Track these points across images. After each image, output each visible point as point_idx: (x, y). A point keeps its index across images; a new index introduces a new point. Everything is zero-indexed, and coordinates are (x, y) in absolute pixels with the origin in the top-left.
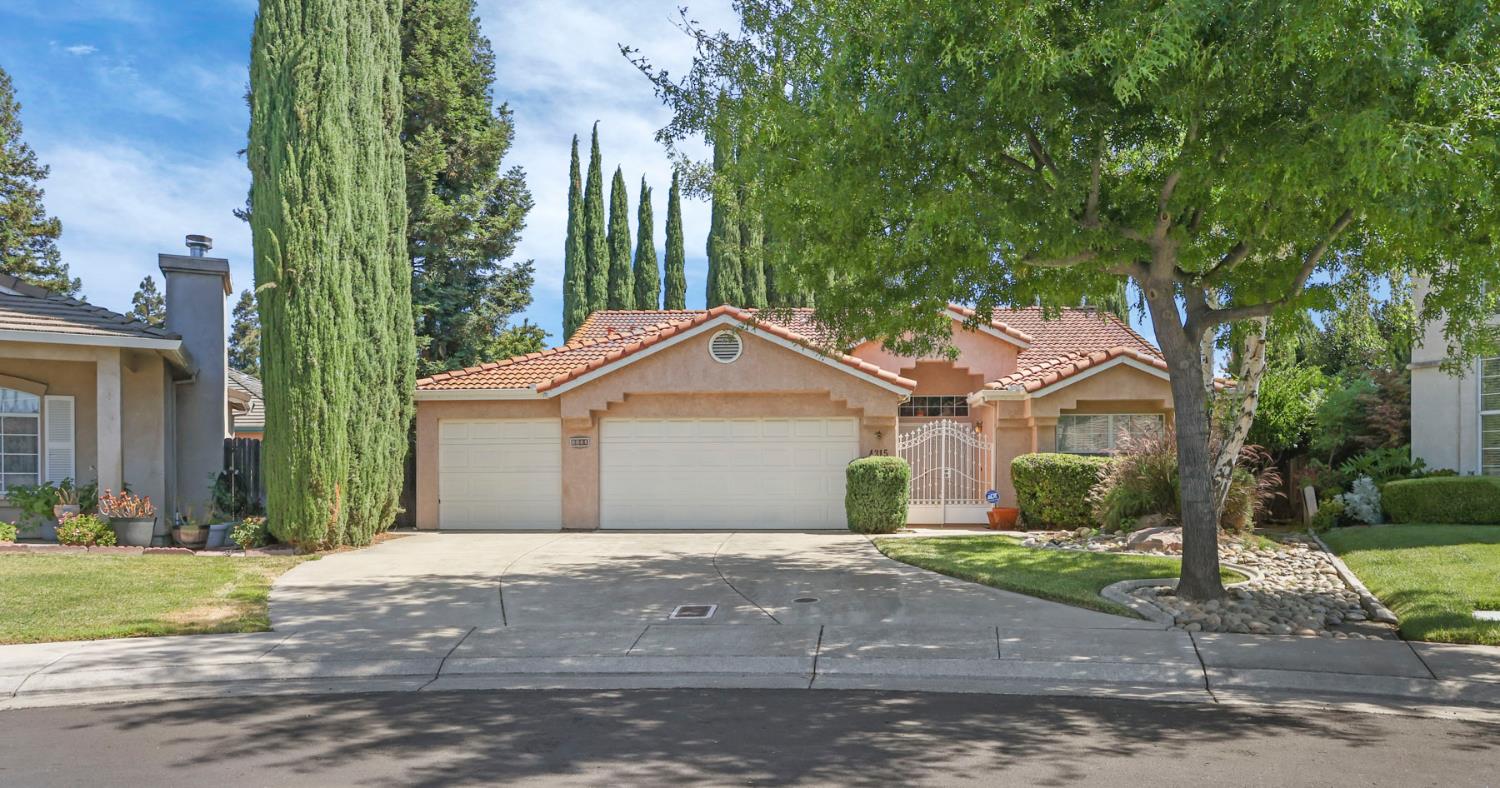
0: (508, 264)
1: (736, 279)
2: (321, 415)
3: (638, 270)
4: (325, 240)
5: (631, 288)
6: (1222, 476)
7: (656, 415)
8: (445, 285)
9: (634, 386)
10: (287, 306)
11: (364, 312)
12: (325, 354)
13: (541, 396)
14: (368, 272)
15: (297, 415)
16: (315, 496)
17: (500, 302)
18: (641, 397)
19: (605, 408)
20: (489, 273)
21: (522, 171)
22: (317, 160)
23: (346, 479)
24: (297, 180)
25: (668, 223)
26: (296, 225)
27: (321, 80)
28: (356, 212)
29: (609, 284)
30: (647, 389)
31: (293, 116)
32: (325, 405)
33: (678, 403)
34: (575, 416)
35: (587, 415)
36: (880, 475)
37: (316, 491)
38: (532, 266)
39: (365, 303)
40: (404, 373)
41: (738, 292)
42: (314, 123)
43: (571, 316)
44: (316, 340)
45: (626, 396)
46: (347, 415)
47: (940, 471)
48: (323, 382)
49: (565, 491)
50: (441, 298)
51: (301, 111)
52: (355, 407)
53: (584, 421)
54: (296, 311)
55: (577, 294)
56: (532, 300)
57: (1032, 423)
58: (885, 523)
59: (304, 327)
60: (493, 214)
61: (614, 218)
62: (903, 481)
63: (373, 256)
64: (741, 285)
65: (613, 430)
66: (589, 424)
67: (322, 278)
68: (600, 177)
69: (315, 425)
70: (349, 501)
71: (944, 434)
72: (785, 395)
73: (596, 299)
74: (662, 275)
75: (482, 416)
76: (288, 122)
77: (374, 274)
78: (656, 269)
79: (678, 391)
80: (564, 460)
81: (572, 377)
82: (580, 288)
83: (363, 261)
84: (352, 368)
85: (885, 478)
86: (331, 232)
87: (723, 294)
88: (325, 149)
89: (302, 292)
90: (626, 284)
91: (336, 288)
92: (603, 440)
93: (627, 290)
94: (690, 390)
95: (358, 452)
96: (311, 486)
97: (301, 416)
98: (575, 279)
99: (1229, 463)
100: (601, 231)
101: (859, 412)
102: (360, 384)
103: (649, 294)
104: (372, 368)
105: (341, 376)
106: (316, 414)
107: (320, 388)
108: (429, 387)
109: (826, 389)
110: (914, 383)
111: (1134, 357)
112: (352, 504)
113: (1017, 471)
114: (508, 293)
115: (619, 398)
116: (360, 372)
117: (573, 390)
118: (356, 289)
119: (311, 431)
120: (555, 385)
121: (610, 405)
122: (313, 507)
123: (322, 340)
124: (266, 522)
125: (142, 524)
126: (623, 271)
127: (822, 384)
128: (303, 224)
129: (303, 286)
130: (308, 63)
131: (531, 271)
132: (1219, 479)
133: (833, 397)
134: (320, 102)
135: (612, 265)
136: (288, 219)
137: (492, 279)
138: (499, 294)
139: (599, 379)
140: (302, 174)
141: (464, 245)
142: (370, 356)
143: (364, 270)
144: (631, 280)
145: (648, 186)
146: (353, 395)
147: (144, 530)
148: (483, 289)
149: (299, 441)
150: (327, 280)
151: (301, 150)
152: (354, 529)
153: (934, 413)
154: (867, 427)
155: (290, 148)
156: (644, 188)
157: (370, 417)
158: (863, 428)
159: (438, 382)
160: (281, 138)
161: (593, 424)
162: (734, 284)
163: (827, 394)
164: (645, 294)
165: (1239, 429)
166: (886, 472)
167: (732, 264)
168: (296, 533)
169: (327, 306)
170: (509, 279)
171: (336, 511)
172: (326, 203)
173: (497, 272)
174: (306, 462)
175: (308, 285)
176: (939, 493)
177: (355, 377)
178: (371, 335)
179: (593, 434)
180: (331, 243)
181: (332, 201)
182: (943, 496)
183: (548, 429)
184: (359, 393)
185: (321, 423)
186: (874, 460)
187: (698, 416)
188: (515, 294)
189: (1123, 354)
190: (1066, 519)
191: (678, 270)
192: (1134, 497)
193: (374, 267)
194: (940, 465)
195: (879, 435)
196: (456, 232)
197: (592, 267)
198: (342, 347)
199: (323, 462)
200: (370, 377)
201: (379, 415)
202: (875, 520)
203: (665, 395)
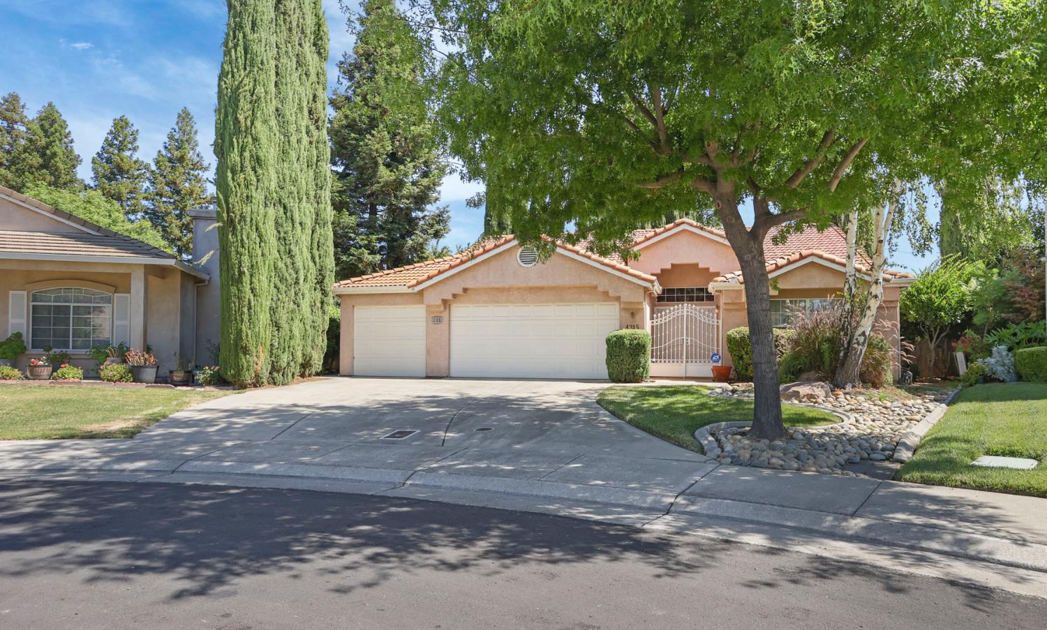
2: (250, 303)
4: (254, 195)
7: (485, 302)
8: (392, 222)
9: (469, 283)
10: (230, 237)
11: (284, 239)
12: (252, 266)
13: (410, 291)
14: (288, 214)
15: (235, 303)
16: (245, 354)
17: (426, 232)
18: (476, 290)
19: (452, 297)
20: (420, 214)
22: (250, 146)
23: (268, 343)
24: (238, 159)
26: (235, 187)
27: (255, 97)
28: (281, 177)
30: (478, 285)
31: (236, 121)
32: (252, 298)
33: (499, 294)
34: (433, 303)
35: (440, 302)
36: (627, 342)
37: (246, 351)
39: (285, 233)
40: (324, 277)
42: (249, 123)
44: (247, 257)
45: (465, 290)
46: (268, 303)
47: (682, 340)
48: (251, 283)
49: (428, 352)
50: (389, 231)
51: (241, 118)
52: (275, 298)
53: (439, 306)
54: (235, 240)
58: (632, 376)
59: (240, 249)
62: (644, 346)
63: (292, 204)
65: (461, 313)
66: (442, 309)
67: (252, 220)
69: (245, 310)
70: (270, 357)
71: (685, 314)
72: (569, 288)
76: (234, 124)
77: (292, 216)
79: (497, 286)
80: (427, 333)
81: (430, 278)
83: (285, 208)
84: (273, 274)
85: (630, 344)
86: (259, 190)
88: (255, 140)
89: (239, 227)
91: (261, 225)
92: (452, 319)
94: (506, 286)
95: (278, 327)
96: (242, 347)
97: (237, 304)
101: (618, 299)
102: (279, 284)
104: (290, 276)
105: (264, 279)
106: (246, 303)
107: (249, 287)
108: (347, 285)
109: (595, 283)
110: (653, 278)
111: (821, 257)
112: (273, 359)
113: (730, 340)
114: (431, 226)
115: (460, 291)
116: (279, 276)
117: (431, 286)
118: (278, 224)
119: (242, 313)
120: (419, 283)
121: (455, 296)
122: (244, 360)
123: (251, 257)
125: (147, 369)
127: (591, 280)
128: (239, 185)
129: (239, 224)
130: (247, 88)
131: (448, 212)
132: (856, 346)
133: (600, 289)
134: (253, 111)
136: (231, 183)
137: (423, 218)
138: (425, 227)
139: (447, 279)
140: (241, 155)
141: (403, 197)
142: (287, 266)
143: (285, 213)
146: (273, 290)
147: (150, 374)
148: (417, 224)
149: (236, 319)
150: (254, 219)
151: (240, 140)
152: (275, 374)
153: (680, 299)
155: (235, 140)
157: (287, 304)
158: (621, 309)
159: (354, 283)
160: (230, 134)
161: (445, 308)
163: (596, 287)
165: (869, 308)
166: (633, 340)
168: (234, 376)
169: (254, 235)
170: (433, 218)
171: (260, 363)
172: (256, 172)
173: (426, 213)
174: (239, 332)
175: (243, 223)
176: (682, 355)
177: (275, 280)
179: (445, 315)
180: (258, 196)
181: (260, 171)
182: (684, 357)
183: (418, 312)
184: (278, 289)
185: (250, 308)
186: (624, 332)
187: (513, 302)
188: (438, 227)
189: (812, 255)
192: (795, 359)
193: (293, 211)
194: (682, 335)
195: (633, 314)
196: (397, 189)
198: (264, 261)
199: (249, 332)
200: (287, 280)
201: (295, 303)
202: (624, 373)
203: (491, 289)
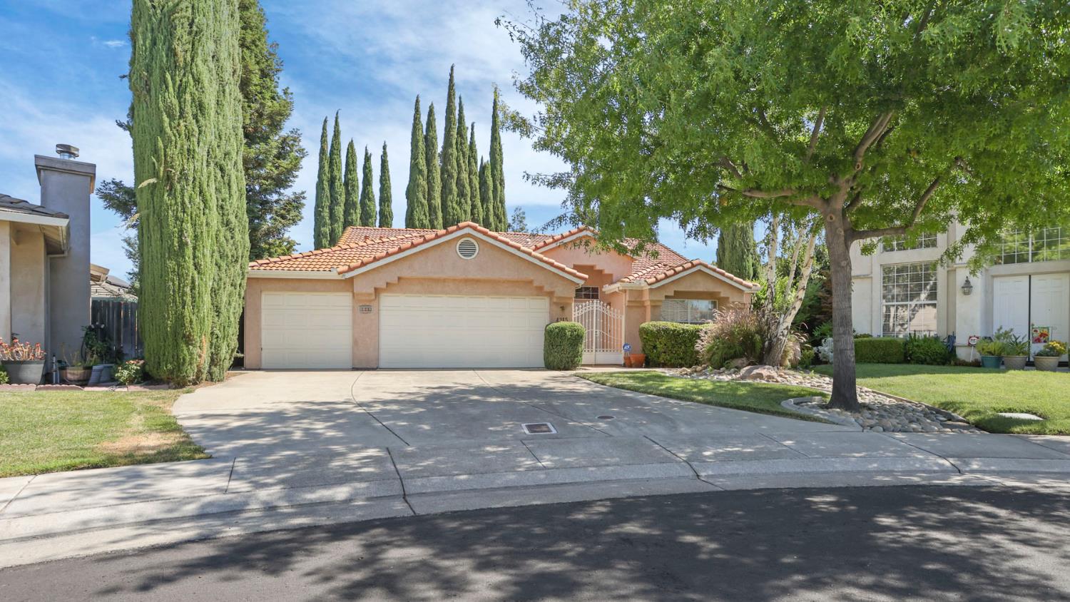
0: (288, 193)
1: (425, 214)
2: (193, 282)
3: (363, 204)
4: (197, 149)
5: (359, 216)
6: (783, 335)
7: (418, 292)
9: (405, 272)
10: (166, 197)
11: (222, 208)
12: (196, 236)
13: (340, 277)
14: (225, 178)
15: (173, 282)
16: (188, 344)
17: (283, 217)
18: (410, 279)
19: (385, 286)
20: (276, 197)
21: (299, 132)
22: (191, 87)
23: (210, 332)
24: (175, 101)
25: (381, 177)
26: (175, 136)
27: (195, 28)
29: (345, 212)
30: (414, 274)
31: (172, 52)
32: (196, 276)
33: (432, 285)
34: (364, 291)
35: (372, 291)
36: (568, 334)
37: (188, 340)
38: (305, 195)
39: (223, 201)
41: (426, 222)
42: (189, 59)
43: (320, 231)
44: (189, 225)
45: (399, 279)
46: (211, 284)
47: (592, 332)
48: (195, 257)
49: (355, 342)
51: (179, 49)
52: (217, 278)
53: (371, 294)
54: (173, 202)
55: (323, 218)
56: (302, 218)
57: (648, 304)
58: (570, 364)
59: (180, 215)
60: (279, 159)
61: (348, 171)
62: (582, 337)
64: (428, 218)
65: (389, 303)
66: (373, 297)
67: (194, 178)
68: (339, 144)
69: (188, 290)
70: (211, 348)
71: (595, 309)
72: (505, 282)
73: (337, 221)
74: (378, 209)
75: (294, 290)
76: (167, 56)
78: (375, 205)
79: (436, 276)
80: (354, 322)
81: (363, 264)
82: (326, 213)
83: (222, 170)
84: (216, 248)
86: (201, 144)
87: (417, 223)
88: (197, 81)
89: (178, 187)
90: (355, 212)
91: (205, 186)
92: (381, 308)
93: (356, 215)
94: (443, 276)
95: (218, 312)
96: (184, 336)
97: (177, 283)
98: (323, 208)
99: (787, 328)
100: (340, 178)
101: (551, 294)
102: (219, 261)
103: (370, 220)
104: (228, 249)
105: (208, 253)
106: (189, 281)
107: (192, 262)
108: (255, 268)
109: (532, 278)
110: (587, 276)
111: (705, 266)
112: (213, 351)
113: (644, 332)
114: (288, 211)
115: (395, 280)
116: (220, 252)
117: (363, 274)
118: (218, 190)
119: (184, 294)
120: (350, 269)
121: (388, 284)
122: (186, 352)
123: (194, 225)
124: (144, 365)
125: (32, 365)
126: (354, 204)
127: (529, 275)
128: (180, 135)
129: (179, 183)
130: (184, 13)
131: (304, 198)
132: (781, 337)
134: (193, 45)
135: (346, 200)
136: (168, 130)
137: (277, 202)
138: (282, 211)
139: (381, 267)
140: (179, 97)
142: (227, 240)
143: (223, 177)
144: (359, 211)
145: (369, 152)
146: (215, 269)
147: (36, 371)
148: (271, 209)
149: (174, 301)
150: (198, 180)
151: (178, 79)
152: (214, 369)
154: (556, 304)
155: (168, 76)
156: (366, 154)
157: (227, 285)
158: (552, 303)
159: (261, 265)
160: (161, 68)
161: (376, 297)
162: (423, 217)
163: (531, 282)
164: (367, 220)
165: (794, 308)
166: (572, 332)
167: (423, 205)
168: (171, 372)
169: (198, 200)
170: (289, 203)
171: (203, 355)
172: (197, 121)
173: (281, 197)
174: (180, 319)
175: (183, 183)
176: (592, 345)
177: (216, 255)
178: (227, 225)
179: (374, 304)
180: (201, 152)
181: (202, 121)
182: (594, 347)
183: (343, 301)
184: (219, 267)
185: (193, 288)
186: (561, 324)
187: (447, 294)
188: (293, 213)
189: (700, 264)
190: (673, 361)
191: (388, 206)
192: (730, 348)
193: (229, 176)
194: (592, 328)
195: (563, 308)
196: (255, 168)
197: (334, 201)
198: (208, 231)
199: (194, 318)
200: (227, 256)
201: (232, 285)
202: (564, 361)
203: (425, 279)
